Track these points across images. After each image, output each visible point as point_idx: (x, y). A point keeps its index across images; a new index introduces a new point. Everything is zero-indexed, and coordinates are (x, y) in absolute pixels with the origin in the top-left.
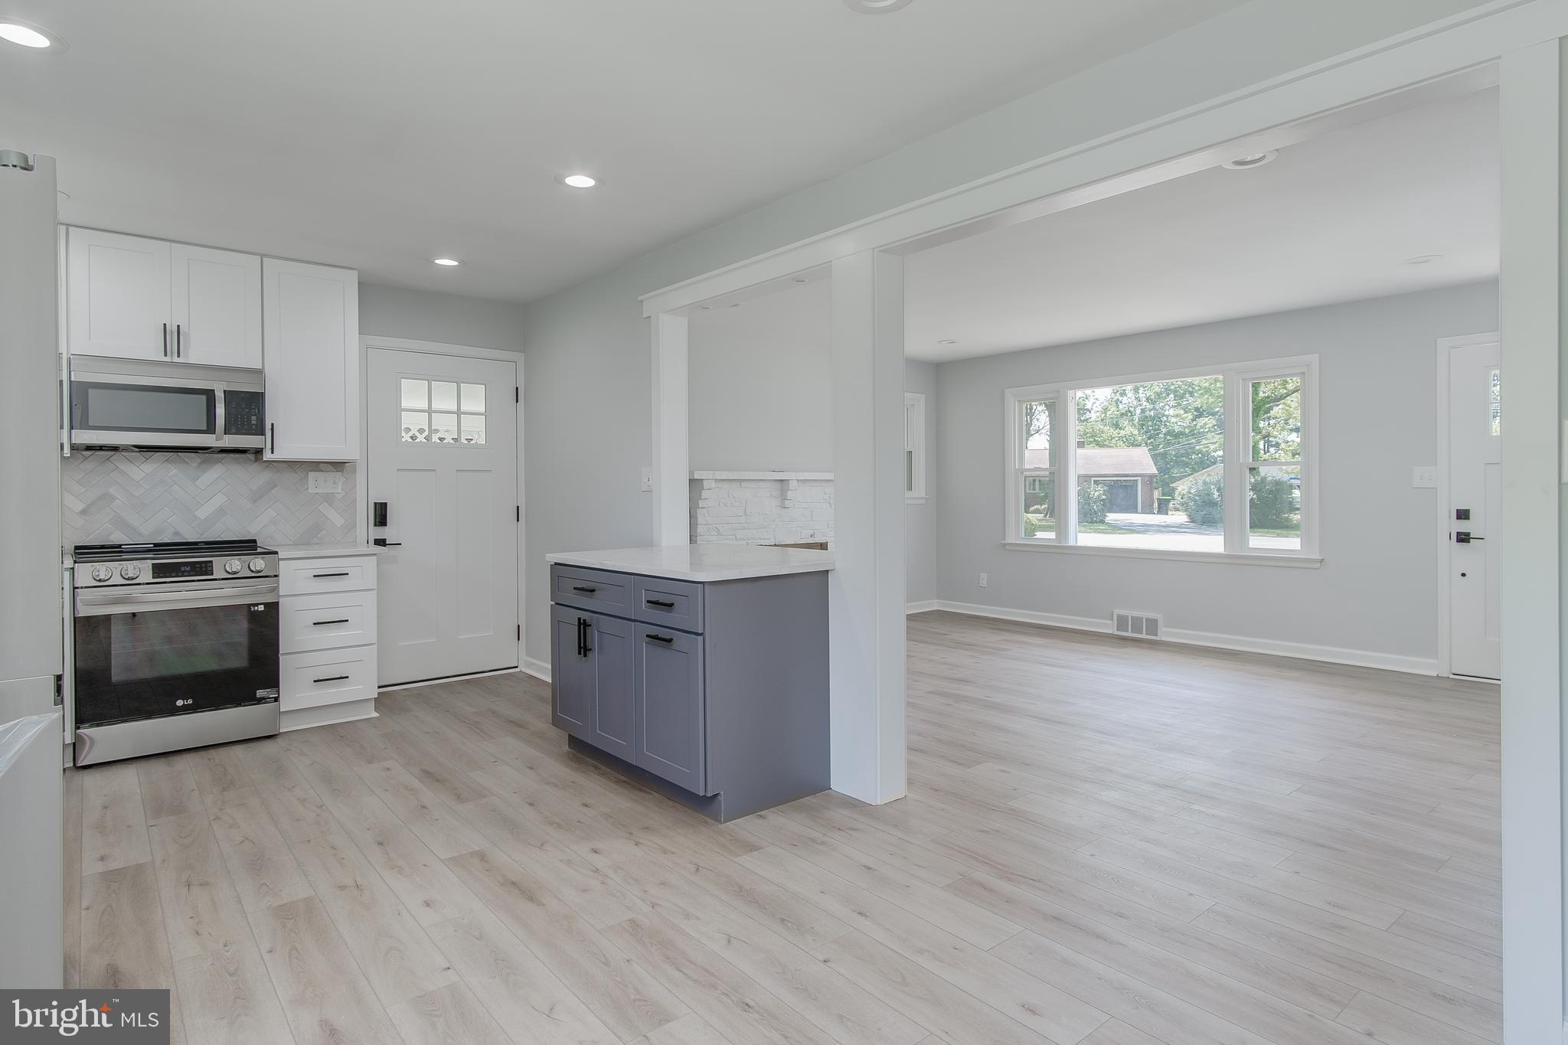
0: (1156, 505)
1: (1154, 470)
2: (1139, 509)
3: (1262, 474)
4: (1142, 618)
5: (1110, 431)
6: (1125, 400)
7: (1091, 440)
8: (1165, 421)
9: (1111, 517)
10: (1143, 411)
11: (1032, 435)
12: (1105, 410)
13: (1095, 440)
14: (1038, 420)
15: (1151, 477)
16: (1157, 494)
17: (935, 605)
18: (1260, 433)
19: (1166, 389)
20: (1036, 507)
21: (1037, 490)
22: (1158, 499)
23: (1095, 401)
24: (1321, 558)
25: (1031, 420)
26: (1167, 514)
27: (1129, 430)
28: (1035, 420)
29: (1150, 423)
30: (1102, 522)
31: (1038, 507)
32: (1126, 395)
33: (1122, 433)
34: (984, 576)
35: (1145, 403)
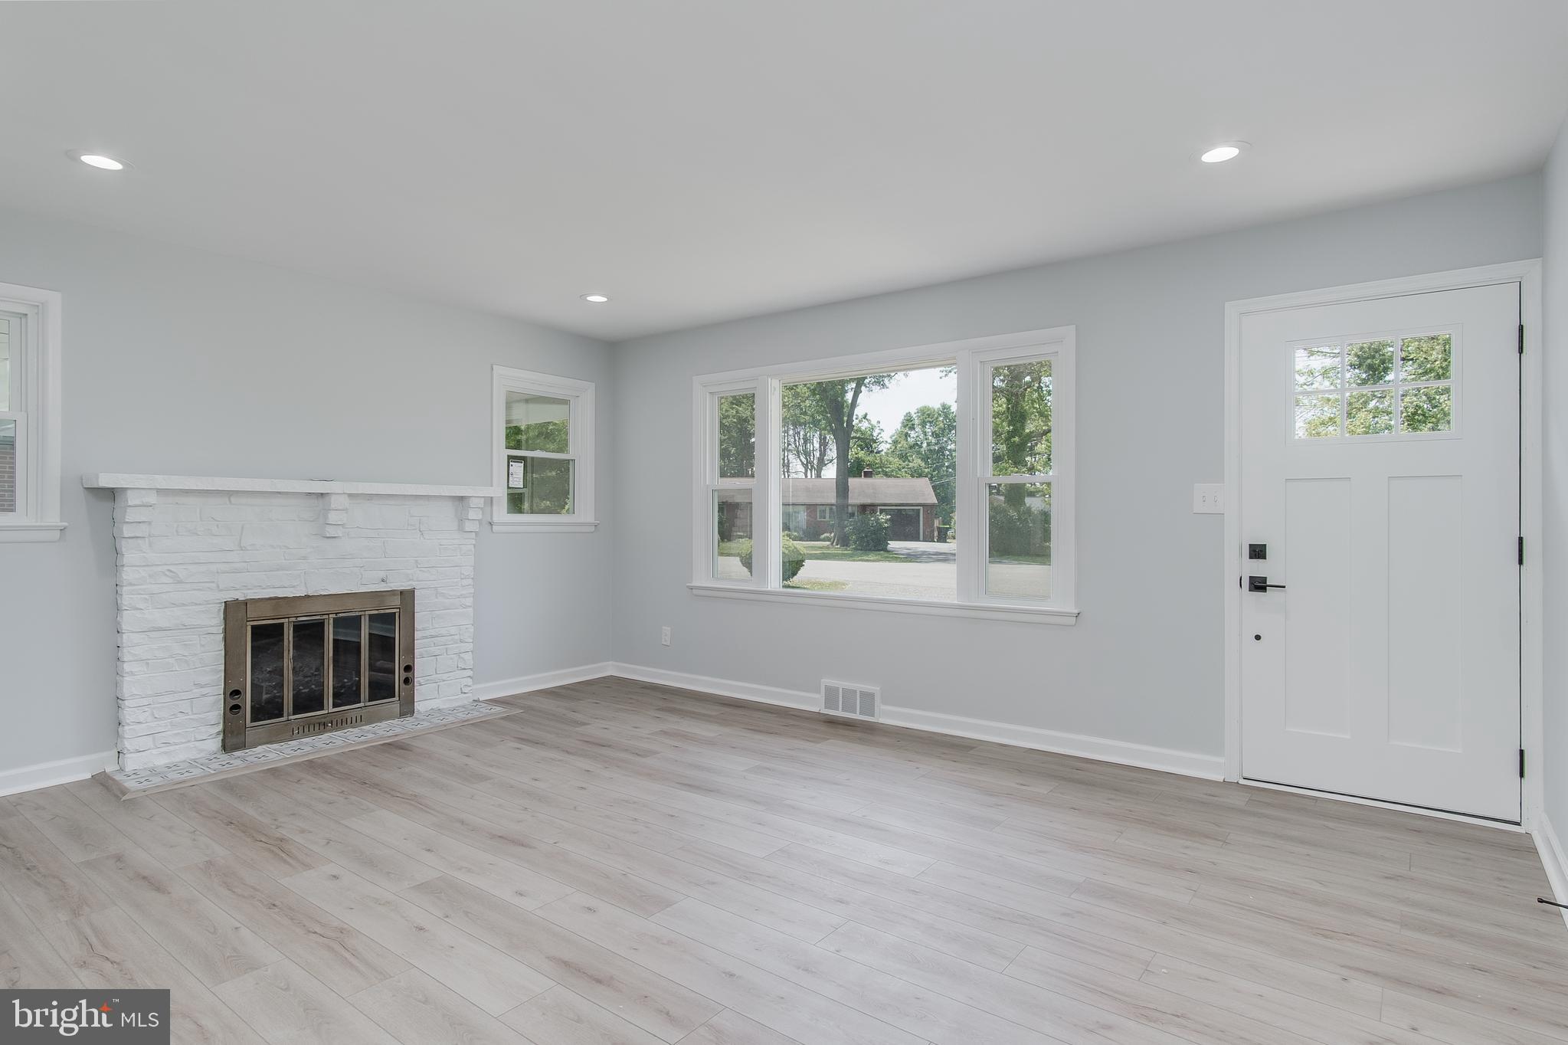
0: (936, 534)
1: (934, 500)
2: (921, 538)
3: (1028, 505)
4: (855, 691)
5: (896, 462)
6: (913, 434)
7: (880, 470)
8: (948, 455)
9: (893, 545)
10: (928, 444)
11: (826, 465)
12: (895, 442)
13: (883, 471)
14: (831, 450)
15: (932, 506)
16: (936, 523)
17: (610, 669)
18: (1026, 465)
19: (948, 425)
20: (825, 535)
21: (827, 519)
22: (938, 528)
23: (879, 431)
24: (1076, 611)
25: (825, 450)
26: (946, 542)
27: (917, 462)
28: (828, 450)
29: (935, 456)
30: (886, 550)
31: (828, 535)
32: (914, 429)
33: (911, 465)
34: (667, 630)
35: (930, 438)
